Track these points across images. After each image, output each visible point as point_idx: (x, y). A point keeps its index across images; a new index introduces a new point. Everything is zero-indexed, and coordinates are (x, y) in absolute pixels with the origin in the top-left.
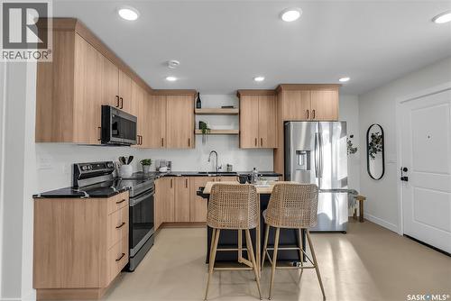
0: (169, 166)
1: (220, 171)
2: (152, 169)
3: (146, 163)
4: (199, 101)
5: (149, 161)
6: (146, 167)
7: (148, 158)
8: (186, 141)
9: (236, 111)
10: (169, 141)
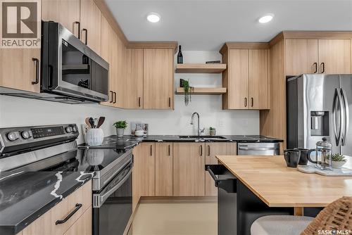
0: (146, 129)
1: (203, 134)
2: (127, 132)
3: (120, 125)
4: (180, 55)
5: (124, 123)
6: (121, 130)
7: (122, 120)
8: (167, 101)
9: (223, 66)
10: (147, 100)
